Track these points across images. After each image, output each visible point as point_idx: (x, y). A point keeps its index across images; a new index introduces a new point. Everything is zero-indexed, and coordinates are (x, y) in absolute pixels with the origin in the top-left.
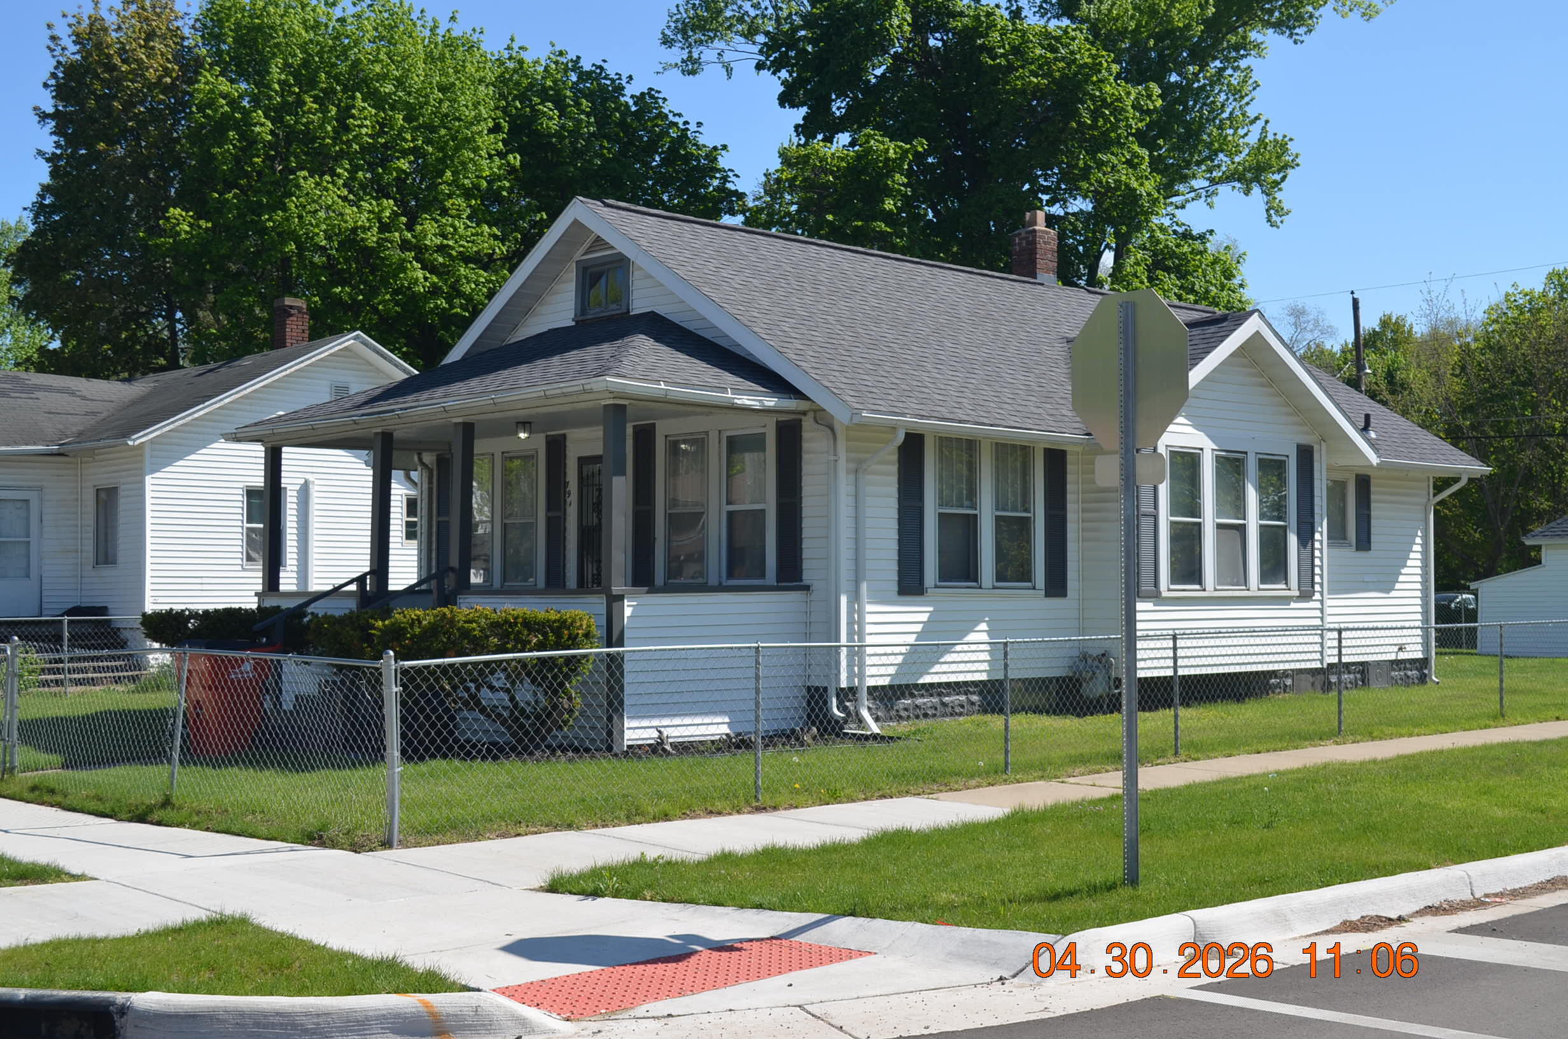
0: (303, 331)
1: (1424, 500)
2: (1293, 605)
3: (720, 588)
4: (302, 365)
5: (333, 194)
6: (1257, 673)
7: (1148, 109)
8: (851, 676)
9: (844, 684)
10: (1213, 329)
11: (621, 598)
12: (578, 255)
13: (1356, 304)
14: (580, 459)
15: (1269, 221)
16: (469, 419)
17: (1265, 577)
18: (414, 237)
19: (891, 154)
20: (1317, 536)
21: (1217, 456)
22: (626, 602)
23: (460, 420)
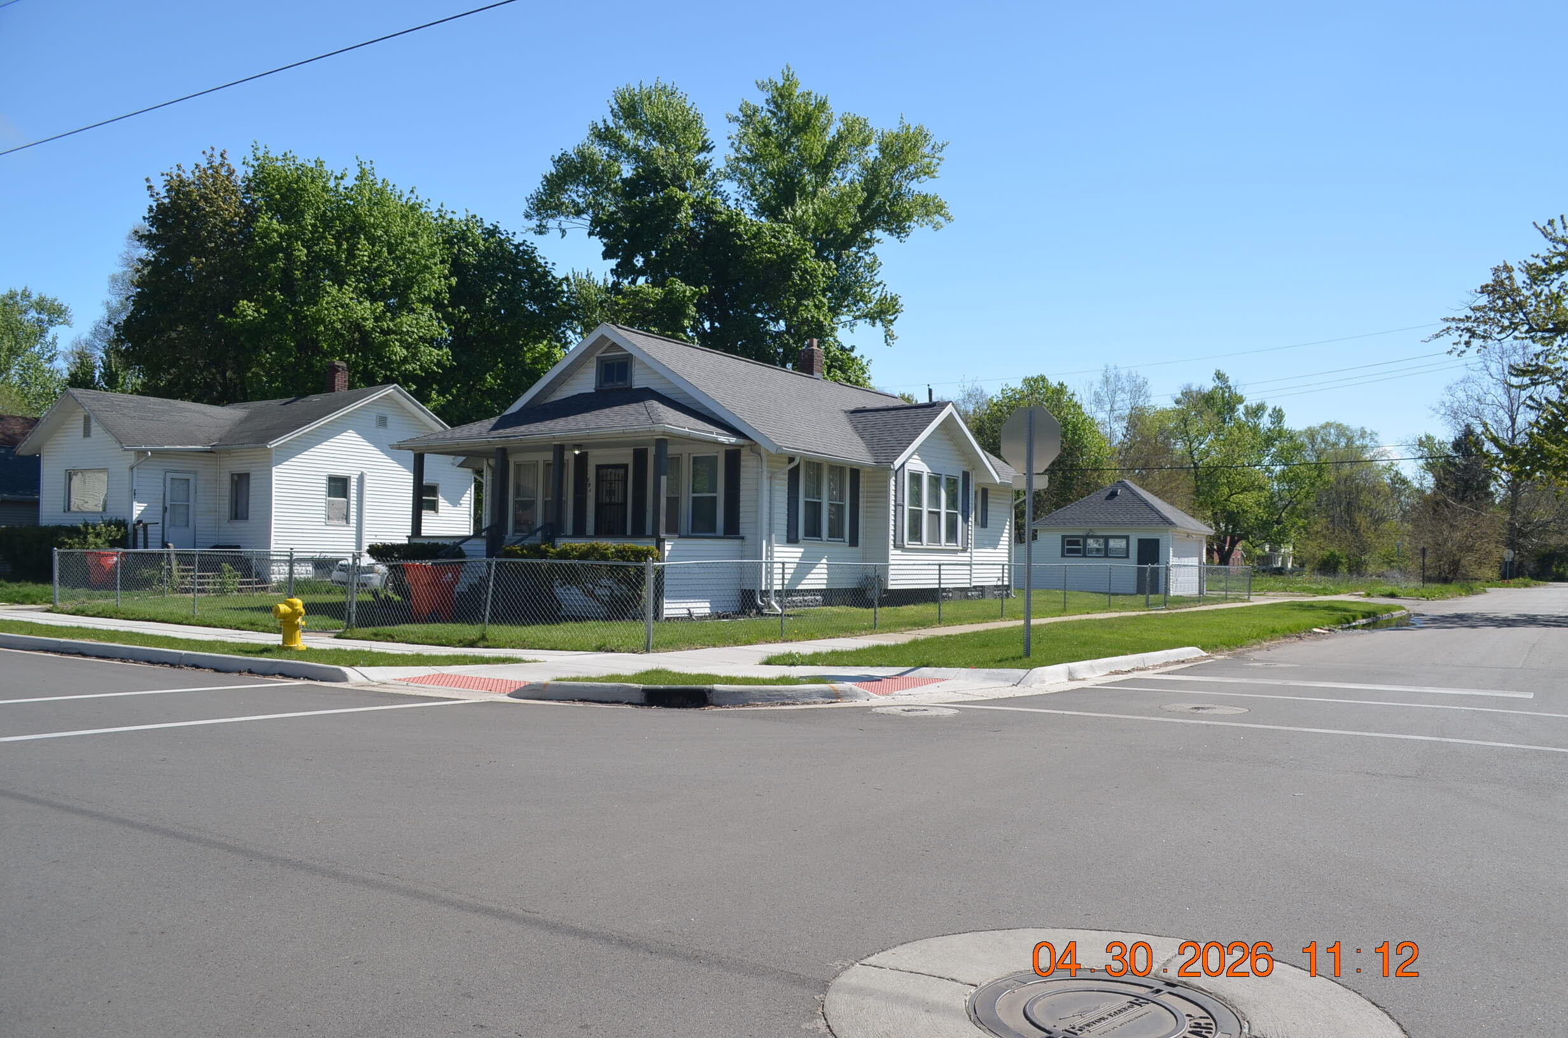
0: (345, 381)
1: (1010, 502)
2: (959, 554)
3: (687, 537)
4: (364, 403)
5: (348, 295)
6: (930, 589)
7: (829, 276)
8: (766, 585)
9: (763, 588)
10: (929, 410)
11: (664, 540)
12: (598, 354)
13: (930, 391)
14: (597, 466)
15: (886, 342)
16: (562, 443)
17: (948, 540)
18: (395, 325)
19: (688, 293)
20: (970, 519)
21: (930, 476)
22: (666, 543)
23: (558, 443)
